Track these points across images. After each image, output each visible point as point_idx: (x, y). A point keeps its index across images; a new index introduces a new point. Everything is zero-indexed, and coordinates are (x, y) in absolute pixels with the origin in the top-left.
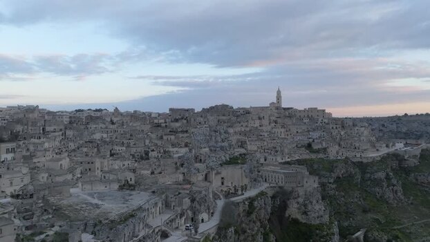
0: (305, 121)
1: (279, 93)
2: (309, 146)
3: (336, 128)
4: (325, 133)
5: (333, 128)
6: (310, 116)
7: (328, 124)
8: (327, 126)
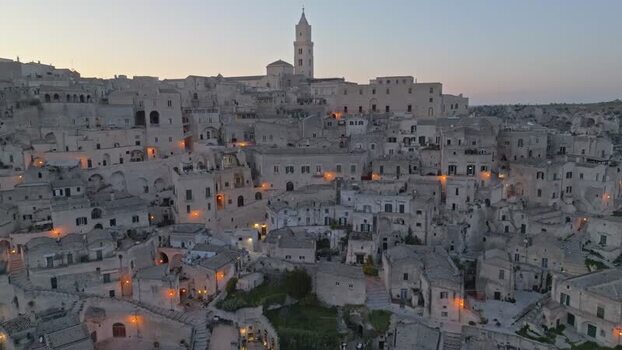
0: (350, 130)
1: (303, 29)
2: (300, 283)
3: (471, 171)
4: (406, 200)
5: (452, 169)
6: (381, 108)
7: (435, 147)
8: (428, 158)
